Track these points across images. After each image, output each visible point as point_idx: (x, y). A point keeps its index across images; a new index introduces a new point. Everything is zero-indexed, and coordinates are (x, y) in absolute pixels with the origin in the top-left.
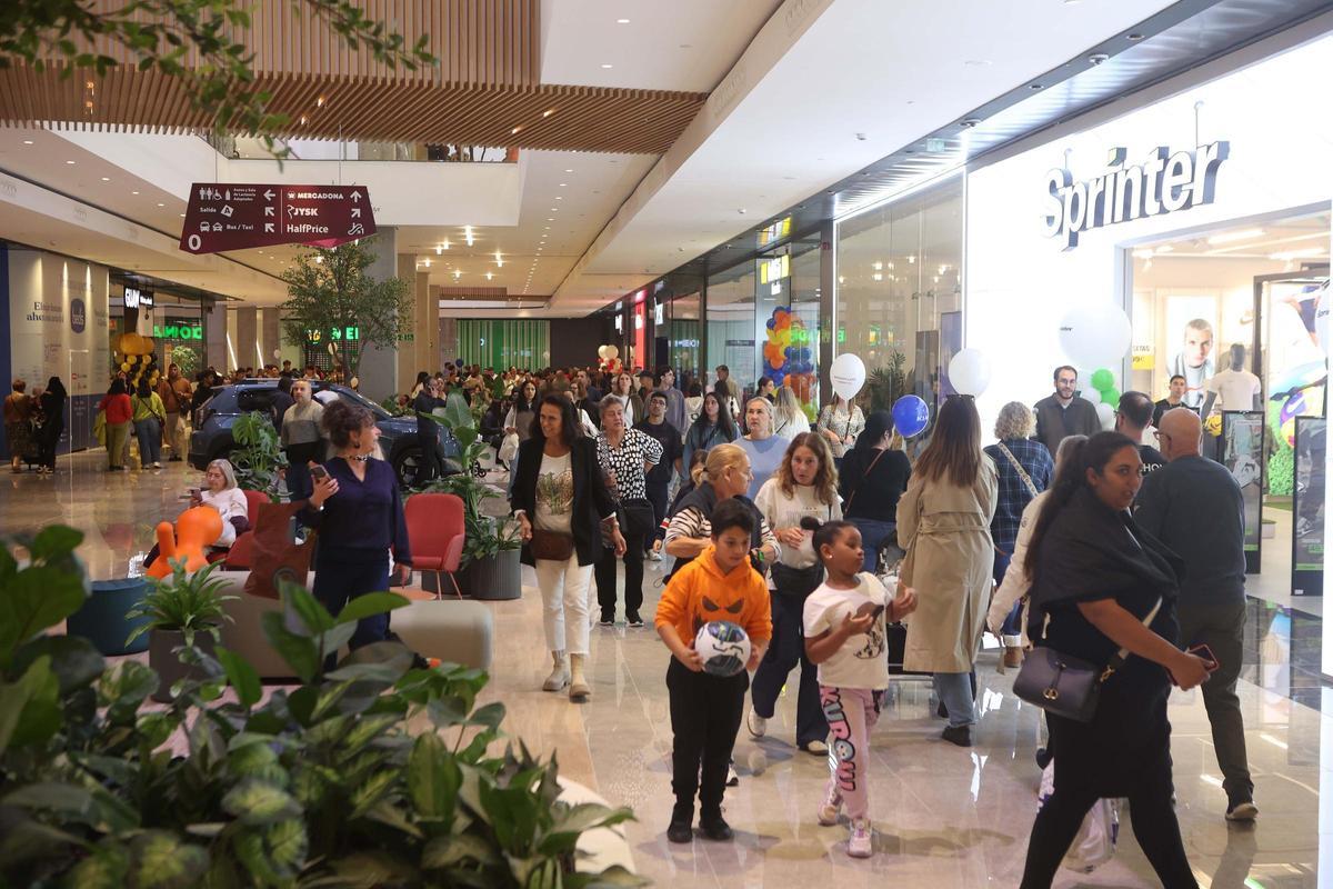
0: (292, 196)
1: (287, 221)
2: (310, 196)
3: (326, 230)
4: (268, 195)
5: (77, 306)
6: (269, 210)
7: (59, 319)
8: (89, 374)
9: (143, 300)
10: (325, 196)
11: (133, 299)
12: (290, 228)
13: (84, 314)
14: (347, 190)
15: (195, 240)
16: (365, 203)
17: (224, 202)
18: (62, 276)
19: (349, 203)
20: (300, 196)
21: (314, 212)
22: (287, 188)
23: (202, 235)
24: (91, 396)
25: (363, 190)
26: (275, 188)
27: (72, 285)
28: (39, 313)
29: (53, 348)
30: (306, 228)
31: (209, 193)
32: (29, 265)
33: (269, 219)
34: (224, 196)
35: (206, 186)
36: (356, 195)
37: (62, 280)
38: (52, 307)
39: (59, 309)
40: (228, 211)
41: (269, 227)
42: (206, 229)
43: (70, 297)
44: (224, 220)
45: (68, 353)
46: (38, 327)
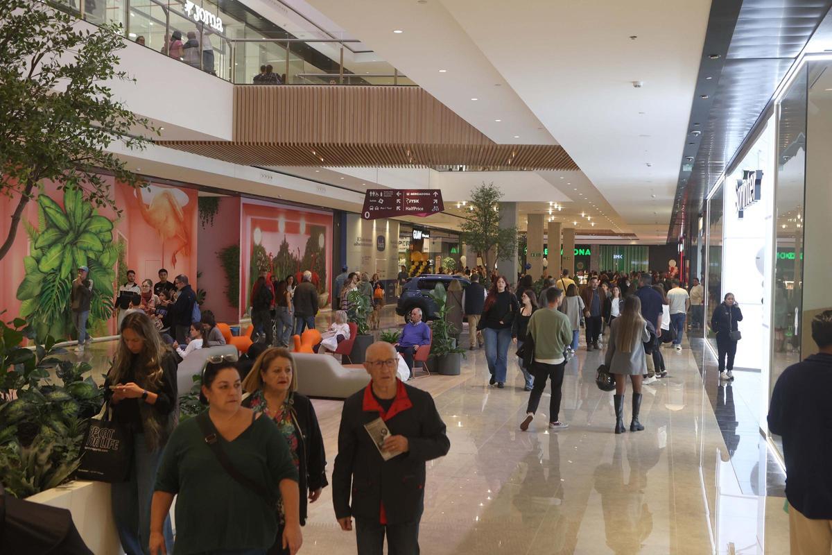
0: (408, 194)
1: (406, 205)
2: (416, 194)
3: (422, 209)
4: (398, 194)
5: (381, 239)
6: (398, 201)
7: (371, 245)
8: (386, 270)
9: (423, 235)
10: (422, 194)
11: (418, 235)
12: (407, 208)
13: (384, 242)
14: (432, 191)
15: (367, 215)
16: (439, 197)
17: (379, 197)
18: (372, 225)
19: (432, 197)
20: (412, 194)
21: (417, 201)
22: (406, 191)
23: (370, 212)
24: (388, 281)
25: (439, 191)
26: (401, 191)
27: (378, 229)
28: (360, 242)
29: (366, 258)
30: (414, 208)
31: (374, 193)
32: (355, 222)
33: (398, 205)
34: (380, 194)
35: (372, 190)
36: (436, 193)
37: (372, 227)
38: (366, 241)
39: (371, 241)
40: (381, 201)
41: (398, 208)
42: (372, 209)
43: (377, 234)
44: (380, 205)
45: (375, 260)
46: (359, 248)
